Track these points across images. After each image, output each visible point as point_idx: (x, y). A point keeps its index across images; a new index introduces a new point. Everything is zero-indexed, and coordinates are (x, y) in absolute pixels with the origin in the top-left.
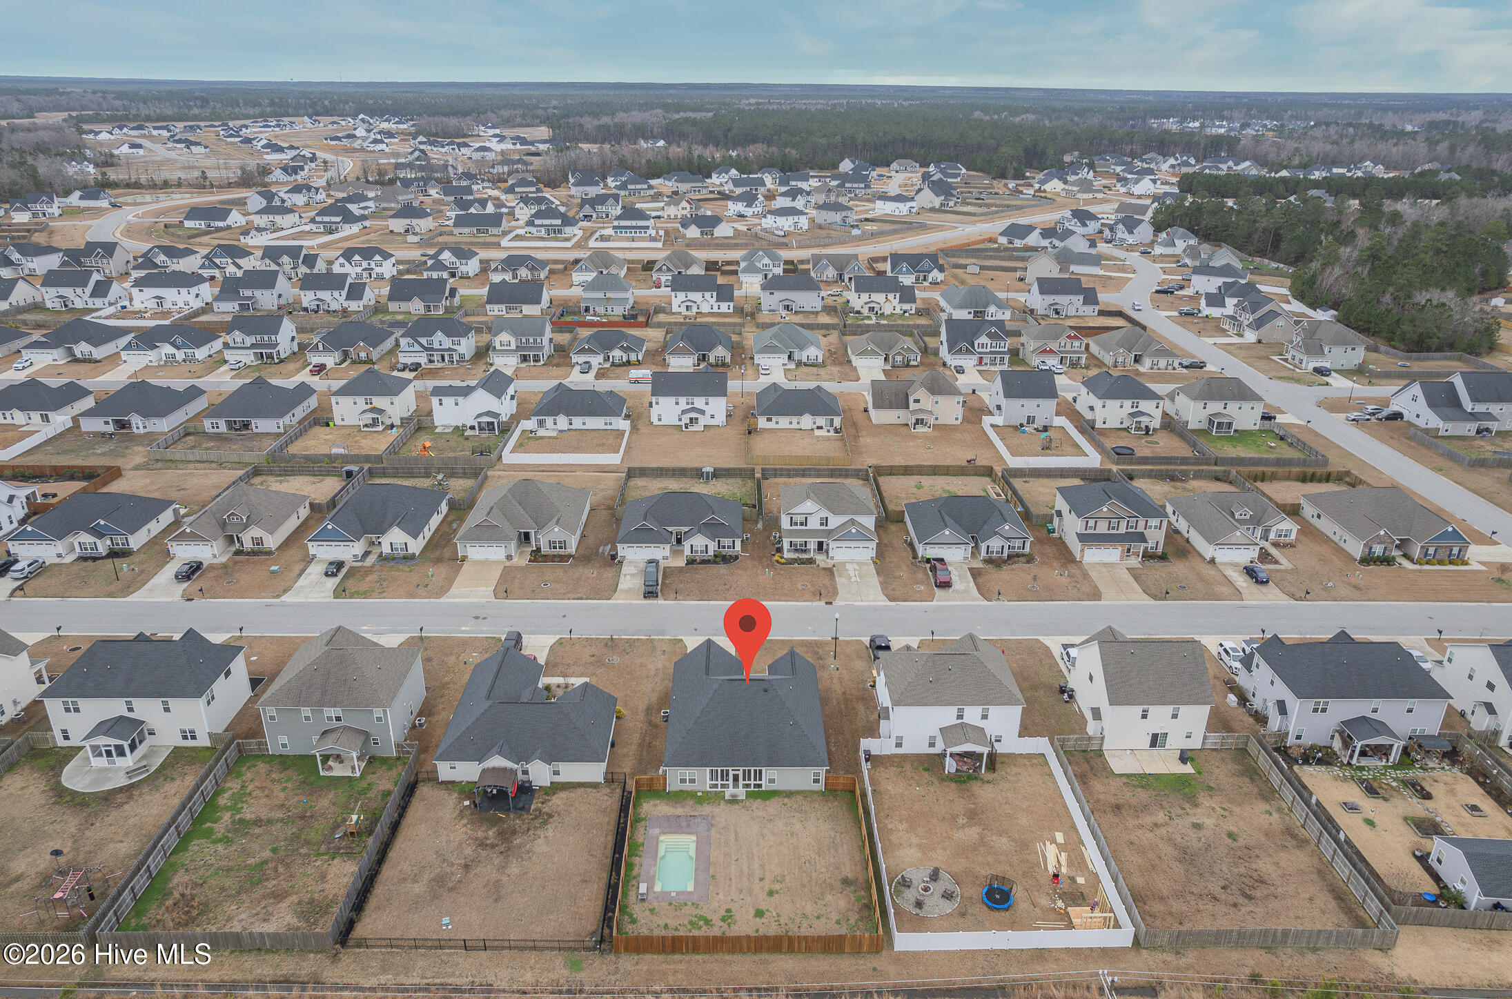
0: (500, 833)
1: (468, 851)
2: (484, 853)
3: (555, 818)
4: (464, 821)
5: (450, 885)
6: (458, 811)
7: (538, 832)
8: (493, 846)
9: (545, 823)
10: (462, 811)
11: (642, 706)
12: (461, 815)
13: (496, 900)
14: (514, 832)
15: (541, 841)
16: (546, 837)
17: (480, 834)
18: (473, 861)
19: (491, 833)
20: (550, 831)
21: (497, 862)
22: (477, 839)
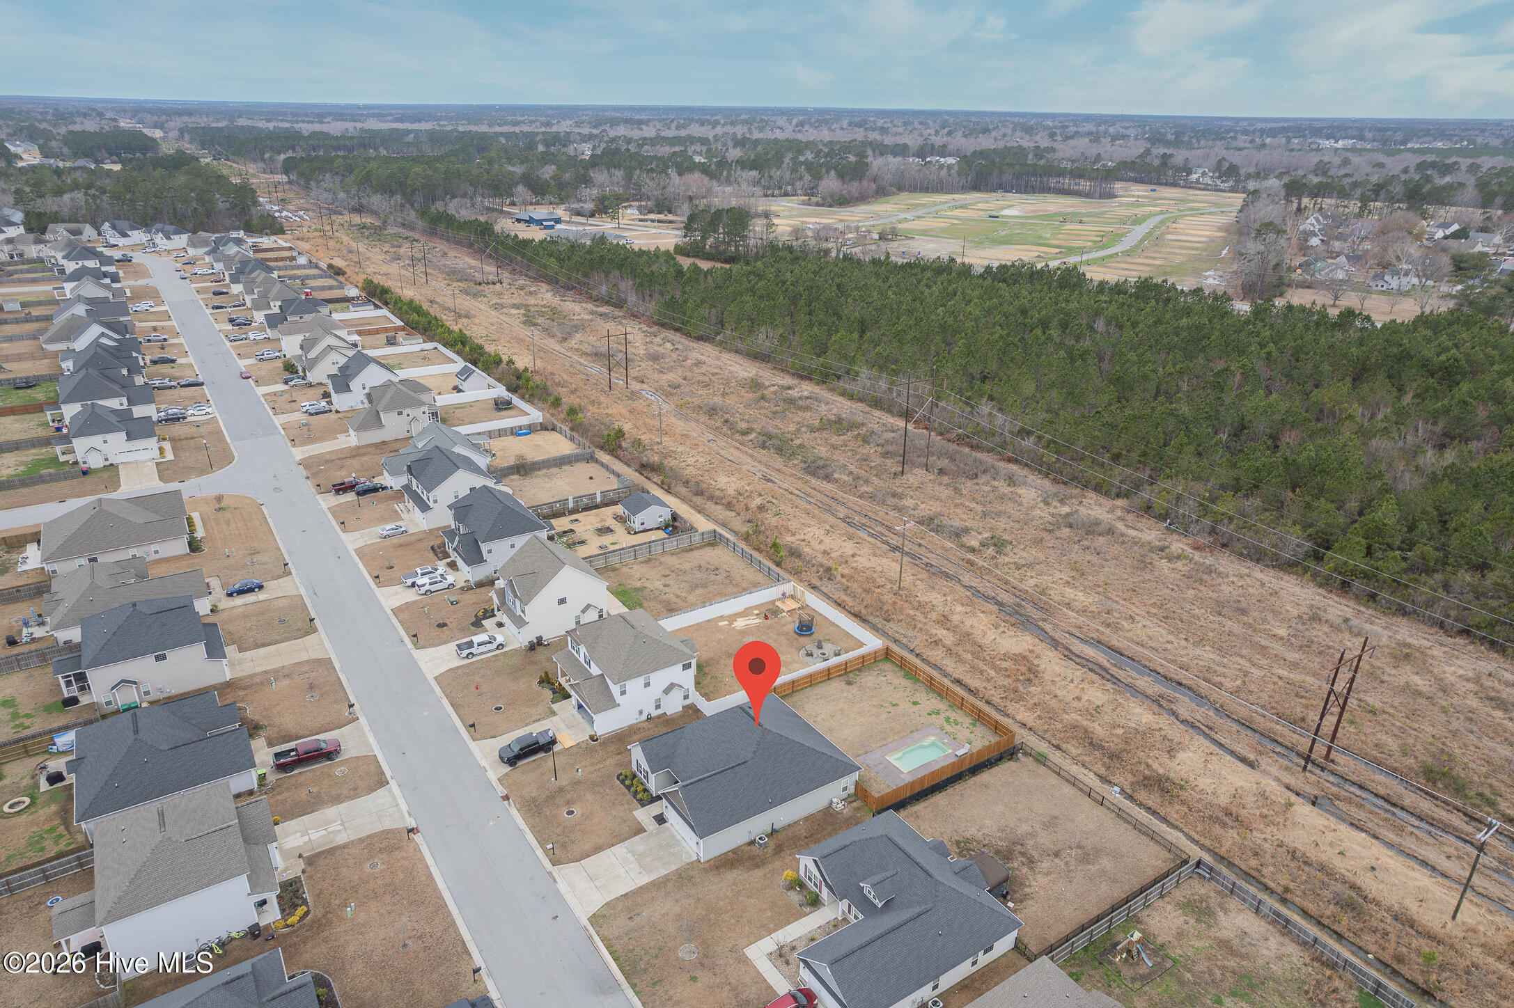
0: (1008, 859)
1: (1045, 865)
2: (1036, 855)
3: (957, 838)
4: (1027, 890)
5: (1079, 851)
6: (1025, 903)
7: (981, 839)
8: (1023, 854)
9: (968, 841)
10: (1021, 901)
11: (759, 873)
12: (1026, 897)
13: (1056, 818)
14: (998, 852)
15: (986, 831)
16: (979, 831)
17: (1025, 870)
18: (1049, 855)
19: (1016, 865)
20: (972, 832)
21: (1031, 842)
22: (1031, 869)
